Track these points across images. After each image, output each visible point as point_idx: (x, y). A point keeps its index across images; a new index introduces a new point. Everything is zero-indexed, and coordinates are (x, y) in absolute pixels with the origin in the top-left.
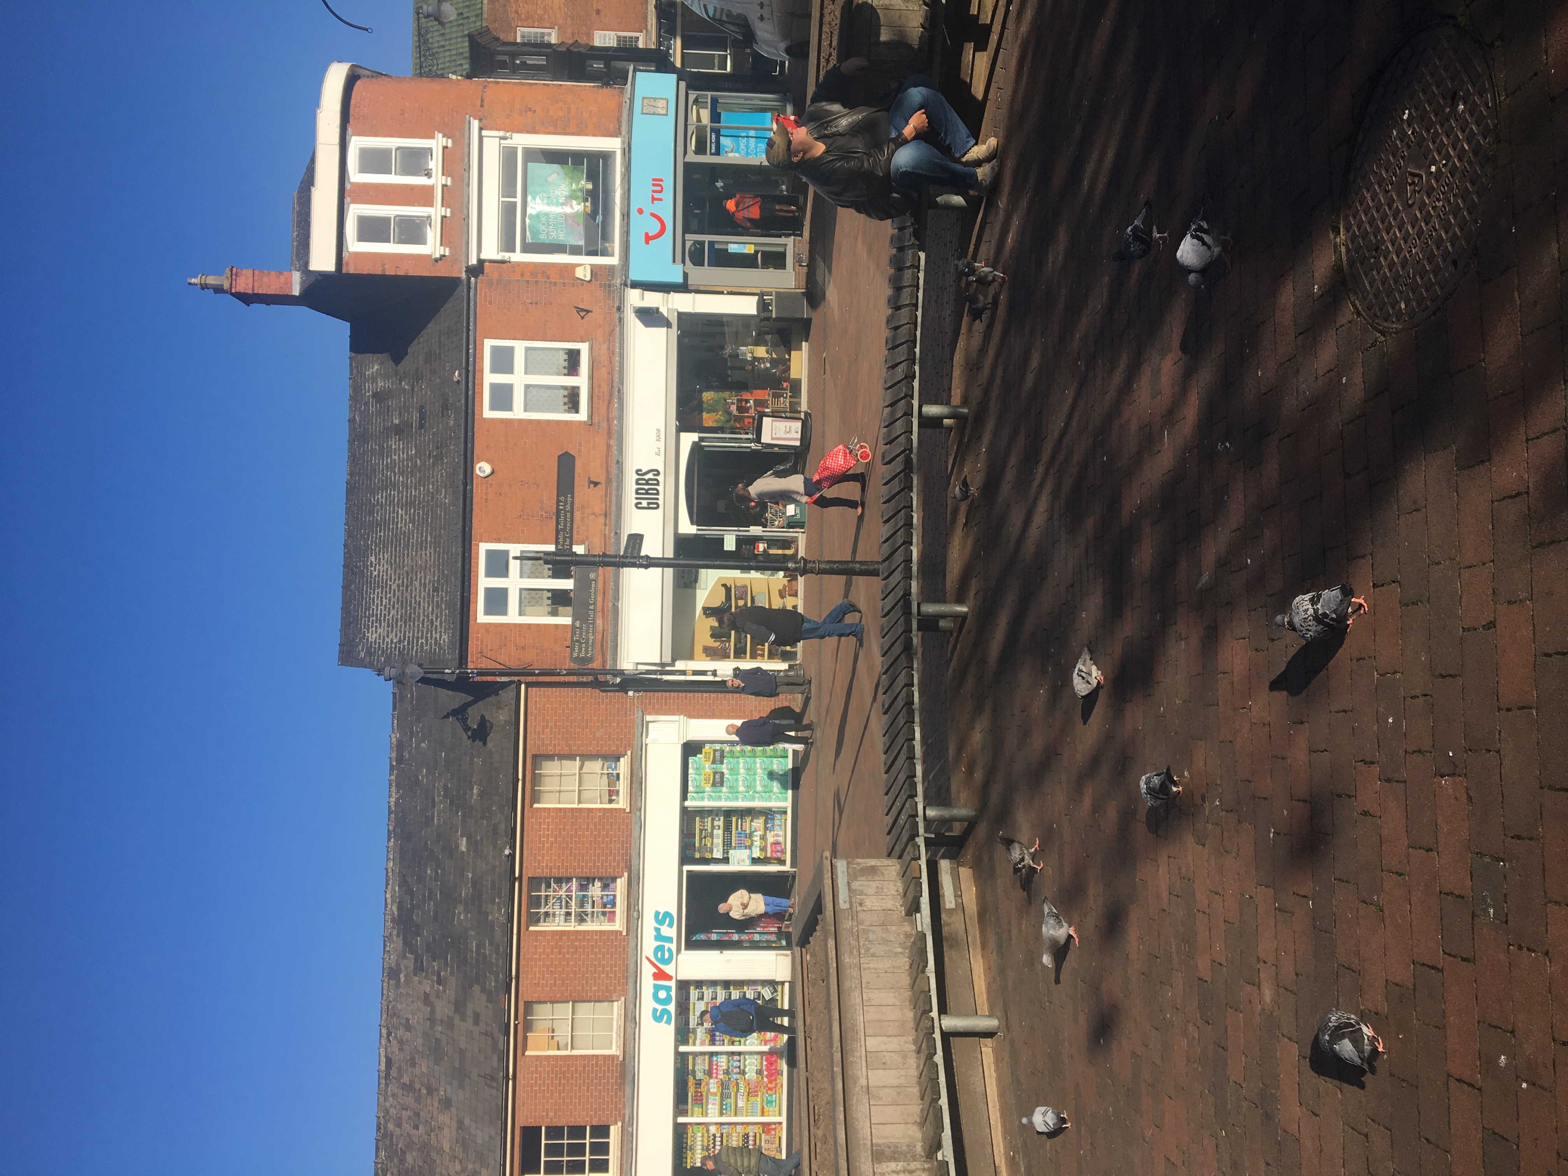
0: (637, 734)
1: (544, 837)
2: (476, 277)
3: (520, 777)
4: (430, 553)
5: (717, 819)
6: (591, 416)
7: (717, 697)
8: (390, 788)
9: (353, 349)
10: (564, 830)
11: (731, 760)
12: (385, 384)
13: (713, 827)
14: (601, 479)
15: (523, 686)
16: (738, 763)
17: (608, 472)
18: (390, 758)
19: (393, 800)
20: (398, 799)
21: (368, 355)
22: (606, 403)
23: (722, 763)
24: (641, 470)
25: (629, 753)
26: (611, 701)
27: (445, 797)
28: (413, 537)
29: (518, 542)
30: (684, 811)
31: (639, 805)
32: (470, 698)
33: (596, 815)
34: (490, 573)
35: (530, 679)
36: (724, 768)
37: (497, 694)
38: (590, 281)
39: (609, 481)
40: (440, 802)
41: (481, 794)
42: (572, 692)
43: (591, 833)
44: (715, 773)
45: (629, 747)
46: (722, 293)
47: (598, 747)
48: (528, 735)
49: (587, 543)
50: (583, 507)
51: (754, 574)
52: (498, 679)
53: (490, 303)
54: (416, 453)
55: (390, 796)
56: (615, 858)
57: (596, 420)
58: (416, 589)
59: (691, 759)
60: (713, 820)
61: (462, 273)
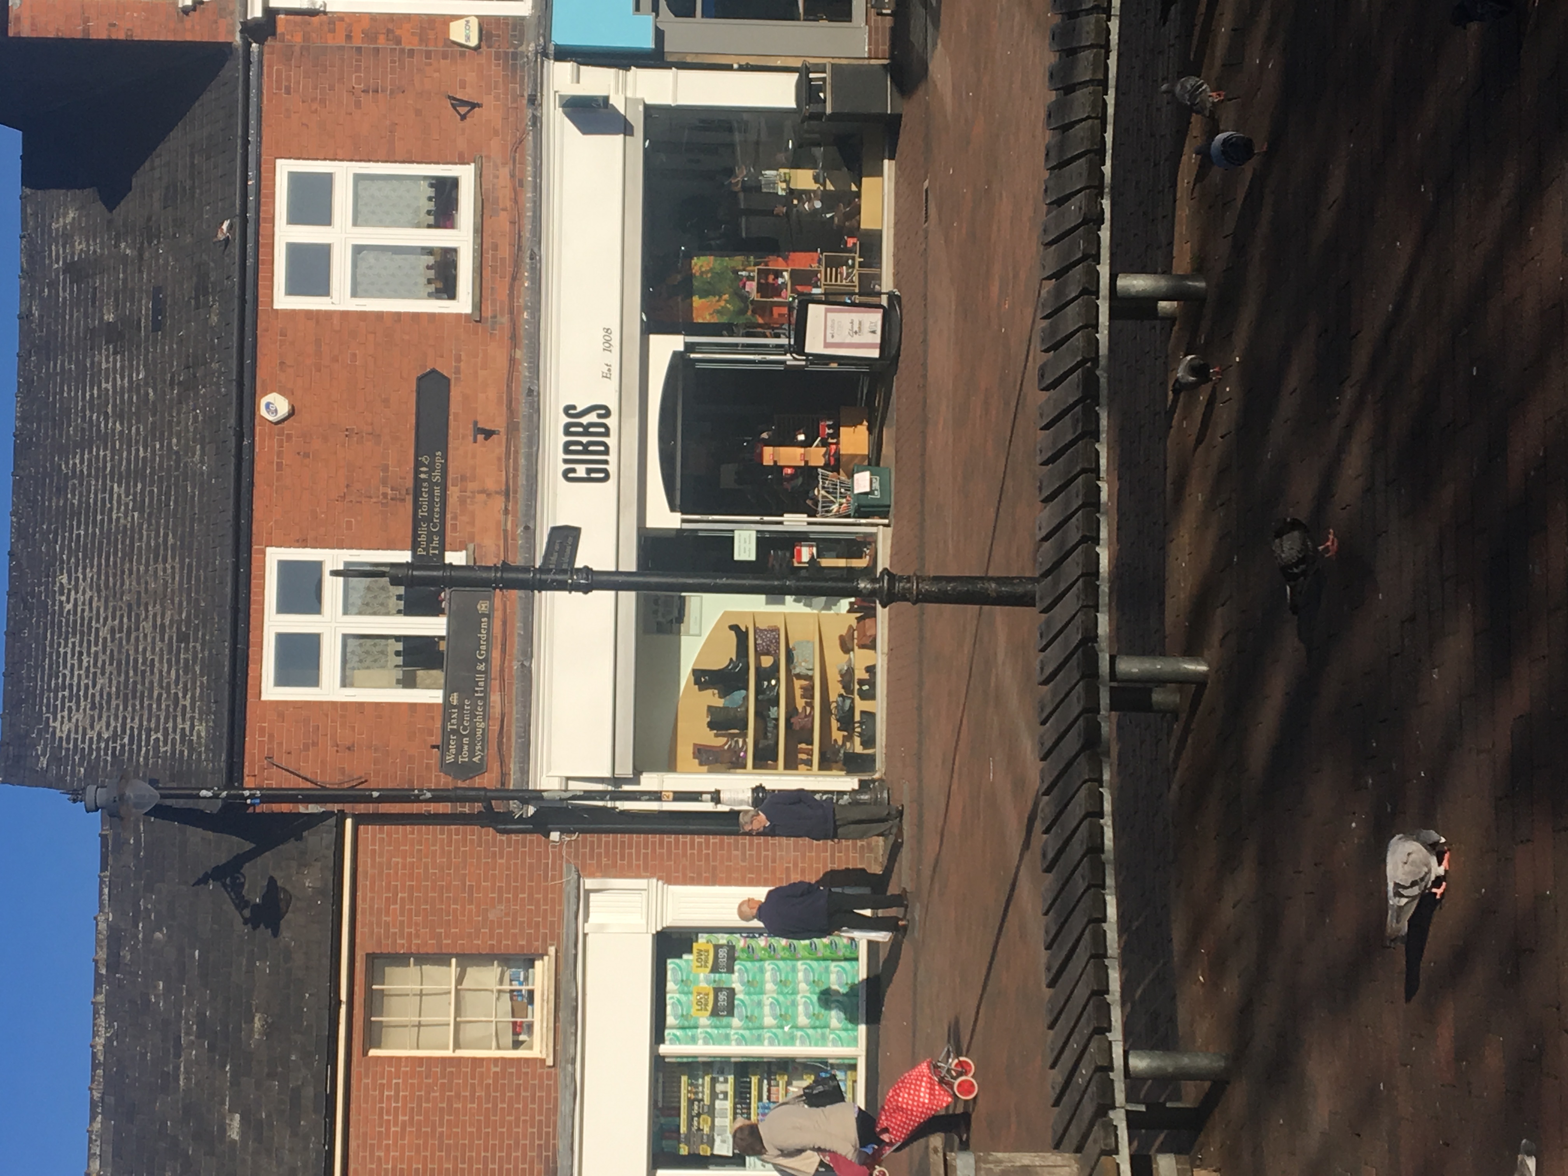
0: (568, 915)
1: (388, 1113)
2: (261, 42)
3: (344, 997)
4: (173, 567)
5: (721, 1079)
6: (478, 303)
7: (722, 842)
8: (95, 1019)
9: (26, 181)
10: (428, 1101)
11: (749, 964)
12: (88, 245)
13: (714, 1095)
14: (499, 423)
15: (349, 822)
16: (762, 970)
17: (511, 412)
18: (96, 962)
19: (100, 1041)
20: (109, 1040)
21: (54, 192)
22: (508, 279)
23: (731, 971)
24: (574, 407)
25: (552, 950)
26: (516, 850)
27: (200, 1035)
28: (140, 539)
29: (340, 545)
30: (659, 1064)
31: (572, 1051)
32: (248, 846)
33: (489, 1069)
34: (286, 606)
35: (361, 808)
36: (735, 981)
37: (299, 838)
38: (477, 48)
39: (512, 428)
40: (191, 1044)
41: (269, 1030)
42: (442, 833)
43: (480, 1105)
44: (717, 991)
45: (552, 939)
46: (728, 68)
47: (491, 938)
48: (359, 917)
49: (471, 546)
50: (463, 478)
51: (791, 605)
52: (302, 809)
53: (288, 91)
54: (146, 377)
55: (95, 1034)
56: (524, 1155)
57: (488, 312)
58: (145, 636)
59: (671, 964)
60: (714, 1081)
61: (233, 35)
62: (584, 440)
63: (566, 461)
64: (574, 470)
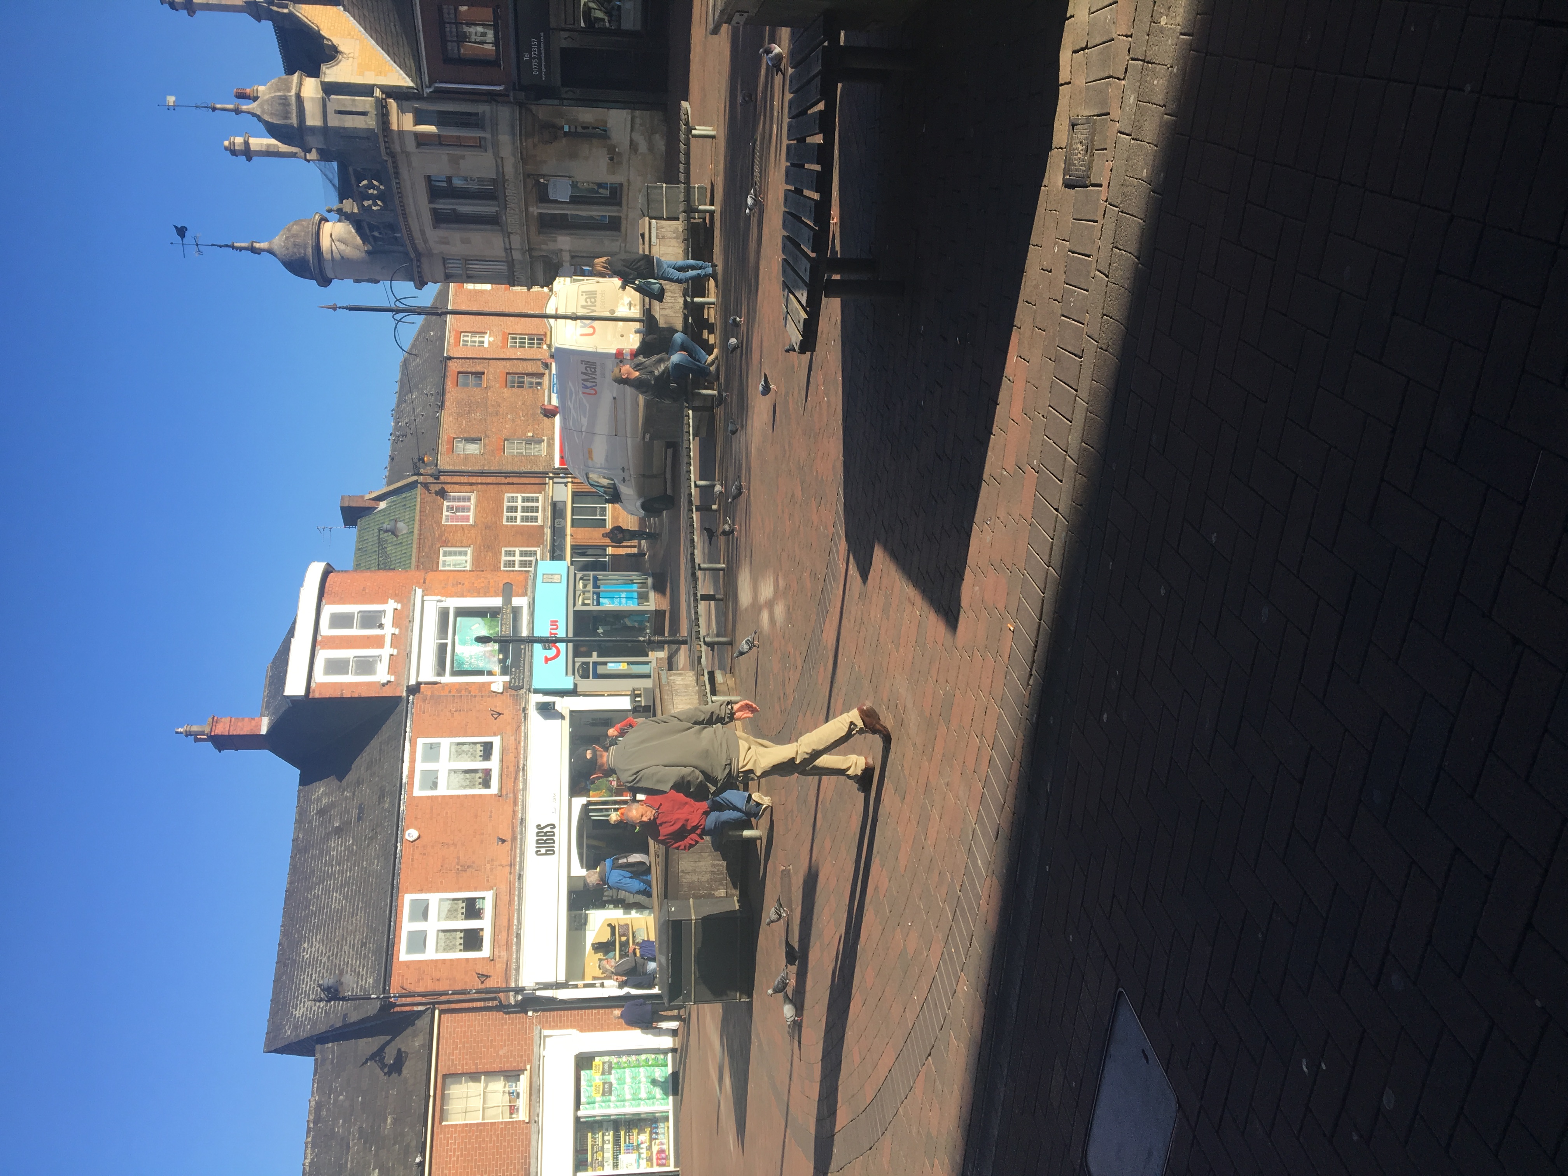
0: (536, 1049)
1: (451, 1151)
2: (414, 695)
3: (432, 1093)
5: (607, 1134)
6: (501, 789)
7: (605, 1012)
8: (306, 1150)
9: (300, 784)
10: (470, 1144)
11: (618, 1070)
12: (329, 799)
13: (603, 1142)
14: (508, 837)
15: (437, 1012)
16: (624, 1072)
17: (513, 832)
18: (308, 1121)
19: (308, 1161)
20: (312, 1159)
21: (314, 784)
22: (513, 779)
23: (610, 1073)
24: (540, 825)
25: (528, 1067)
26: (512, 1022)
27: (360, 1139)
28: (345, 911)
29: (438, 890)
30: (577, 1119)
31: (537, 1111)
32: (388, 1038)
33: (498, 1126)
34: (412, 919)
35: (443, 1007)
36: (612, 1078)
37: (414, 1024)
38: (502, 693)
39: (514, 839)
40: (355, 1145)
41: (395, 1121)
42: (479, 1016)
43: (494, 1144)
44: (604, 1083)
45: (528, 1062)
46: (603, 695)
47: (501, 1063)
48: (440, 1057)
49: (495, 888)
50: (492, 860)
51: (634, 914)
52: (415, 1009)
53: (424, 712)
54: (353, 842)
55: (305, 1158)
56: (515, 1167)
57: (504, 793)
59: (583, 1073)
60: (603, 1135)
61: (402, 692)
62: (545, 838)
63: (537, 847)
64: (540, 851)
